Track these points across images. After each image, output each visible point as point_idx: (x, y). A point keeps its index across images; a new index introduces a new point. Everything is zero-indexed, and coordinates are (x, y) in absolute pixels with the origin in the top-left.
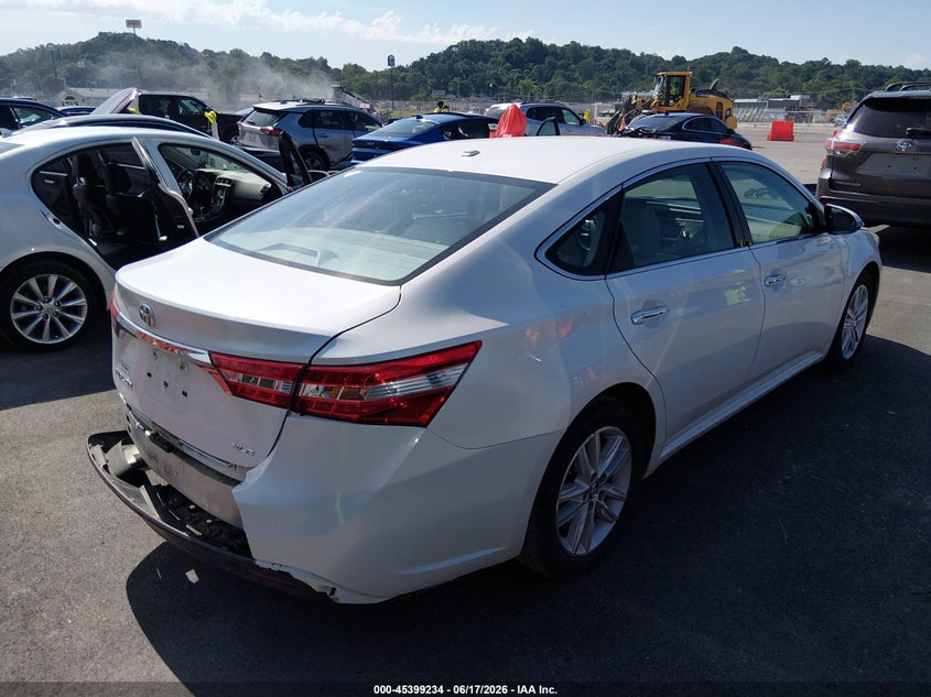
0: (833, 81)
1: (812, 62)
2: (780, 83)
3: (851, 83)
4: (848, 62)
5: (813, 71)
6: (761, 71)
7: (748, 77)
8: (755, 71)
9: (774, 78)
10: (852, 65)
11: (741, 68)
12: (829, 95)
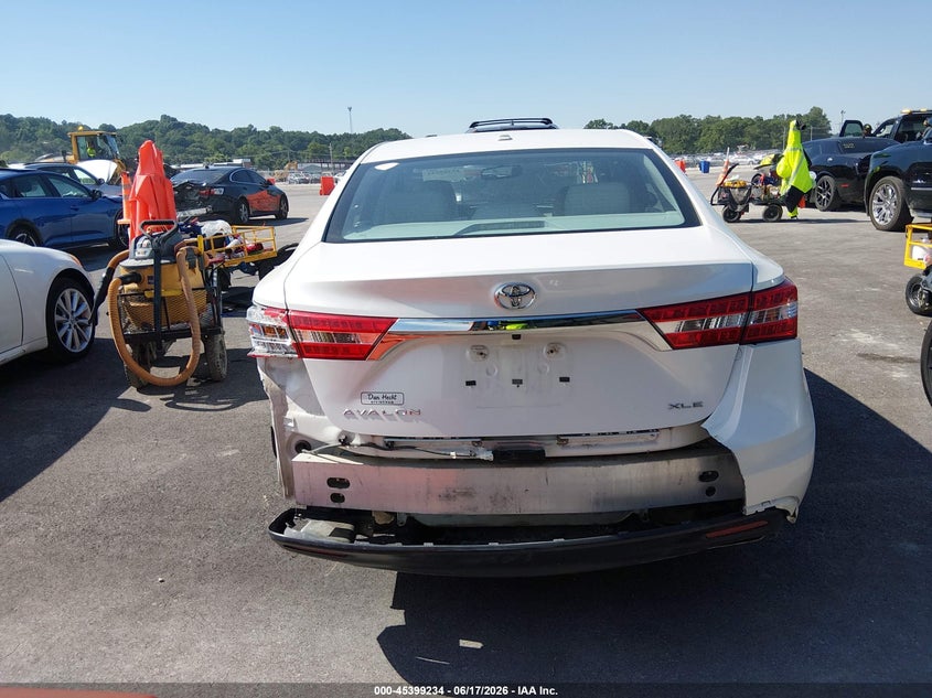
0: (264, 146)
1: (240, 129)
2: (217, 149)
3: (280, 147)
4: (272, 128)
5: (244, 137)
6: (195, 137)
7: (183, 144)
8: (188, 138)
9: (210, 144)
10: (276, 131)
11: (174, 135)
12: (264, 158)
